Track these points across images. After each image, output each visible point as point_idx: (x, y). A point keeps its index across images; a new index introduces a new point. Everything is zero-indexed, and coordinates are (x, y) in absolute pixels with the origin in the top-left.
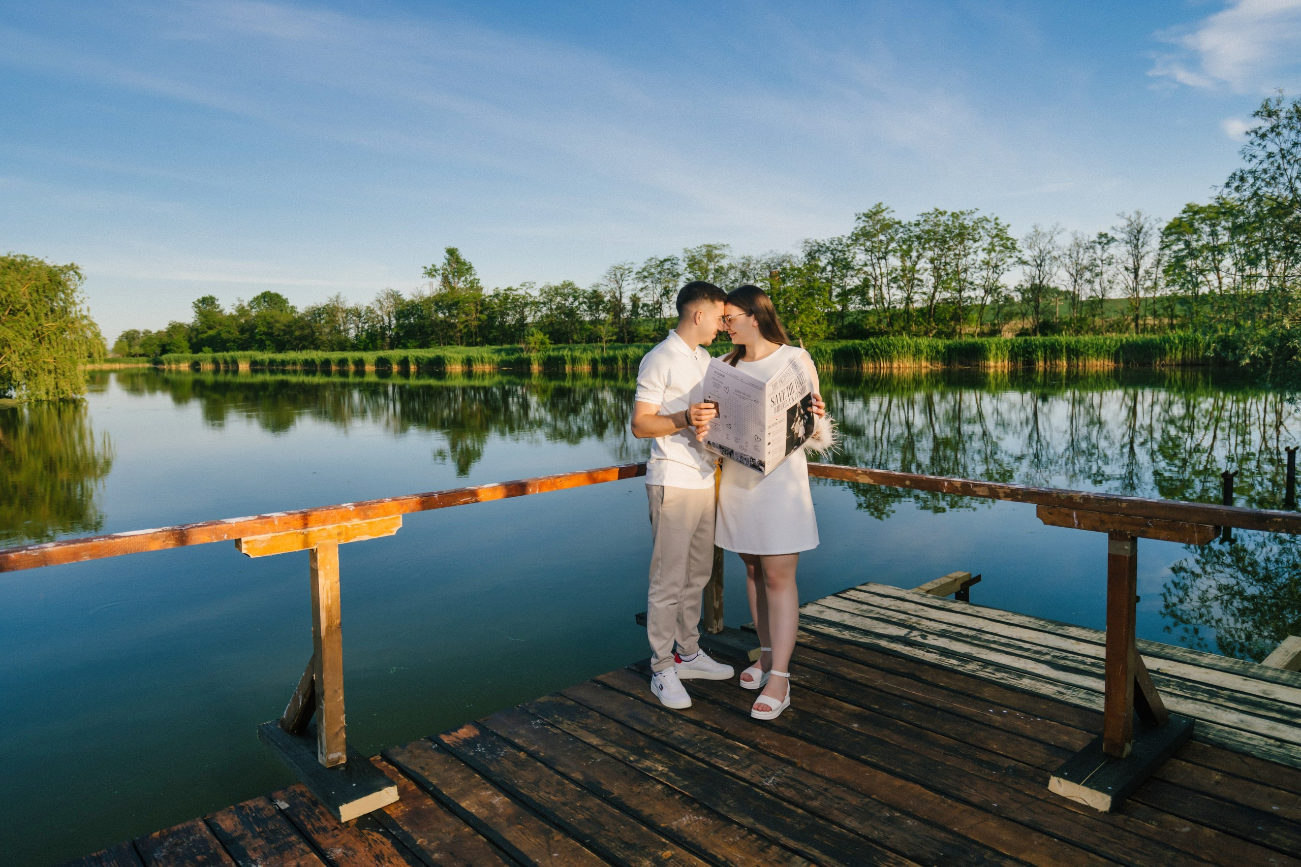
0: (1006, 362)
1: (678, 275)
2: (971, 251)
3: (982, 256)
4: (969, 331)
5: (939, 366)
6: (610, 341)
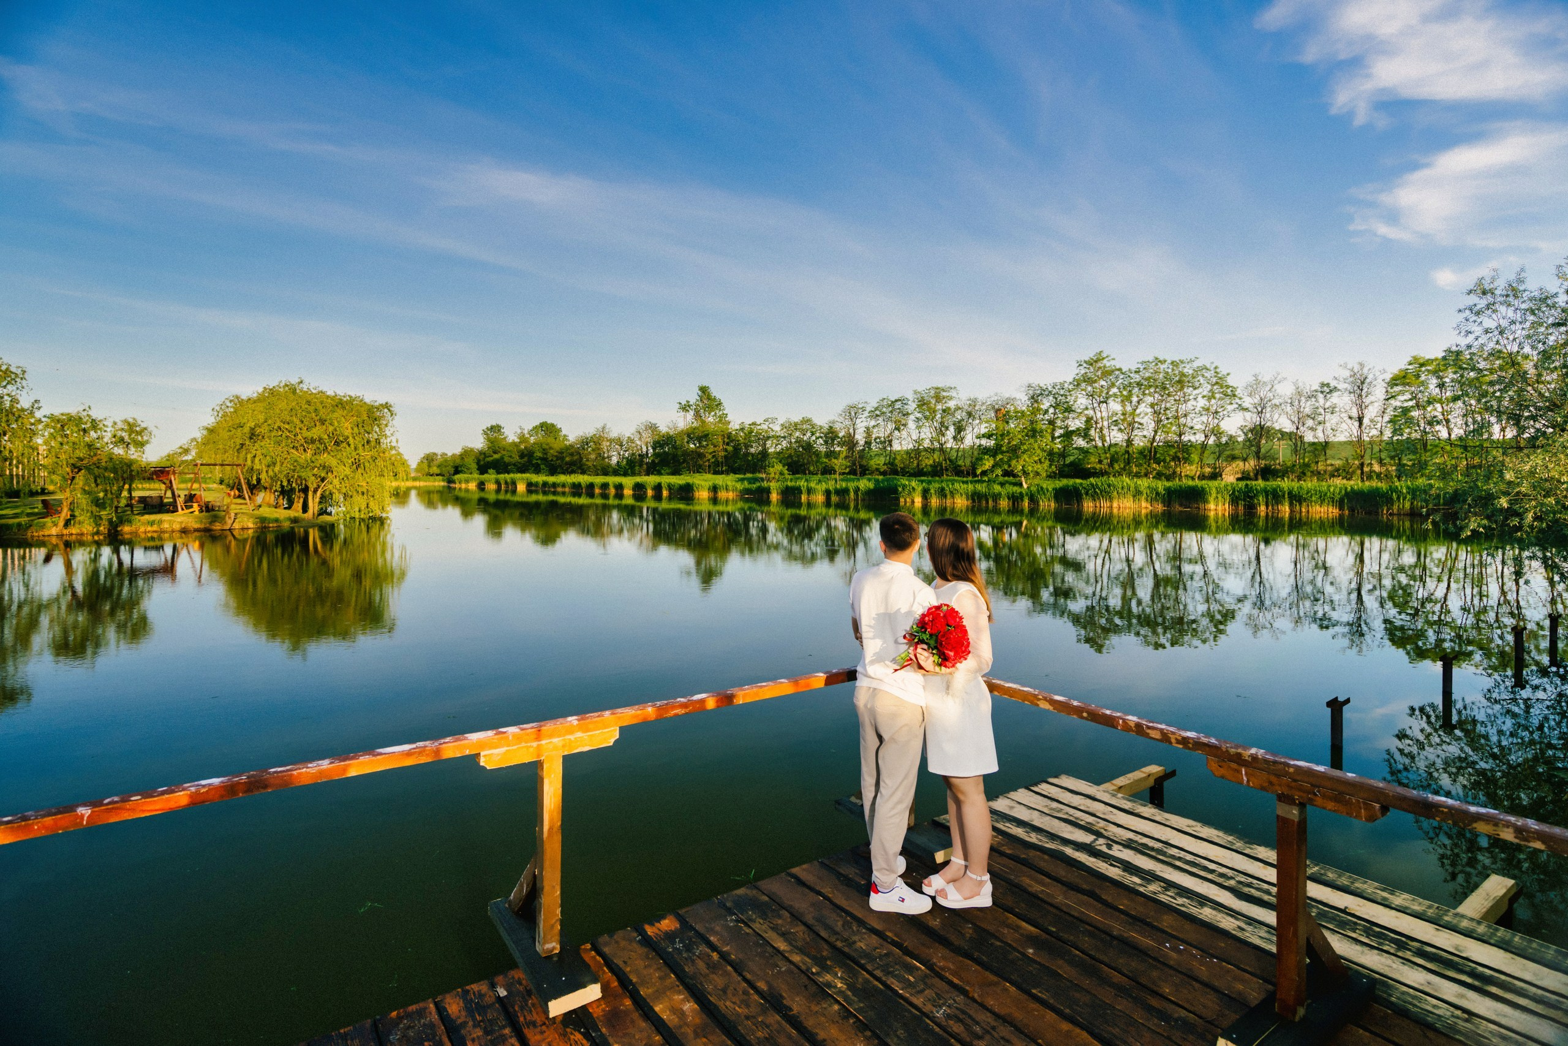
0: (1227, 506)
1: (908, 414)
2: (1191, 397)
3: (1202, 402)
4: (1190, 473)
5: (1160, 507)
6: (844, 473)
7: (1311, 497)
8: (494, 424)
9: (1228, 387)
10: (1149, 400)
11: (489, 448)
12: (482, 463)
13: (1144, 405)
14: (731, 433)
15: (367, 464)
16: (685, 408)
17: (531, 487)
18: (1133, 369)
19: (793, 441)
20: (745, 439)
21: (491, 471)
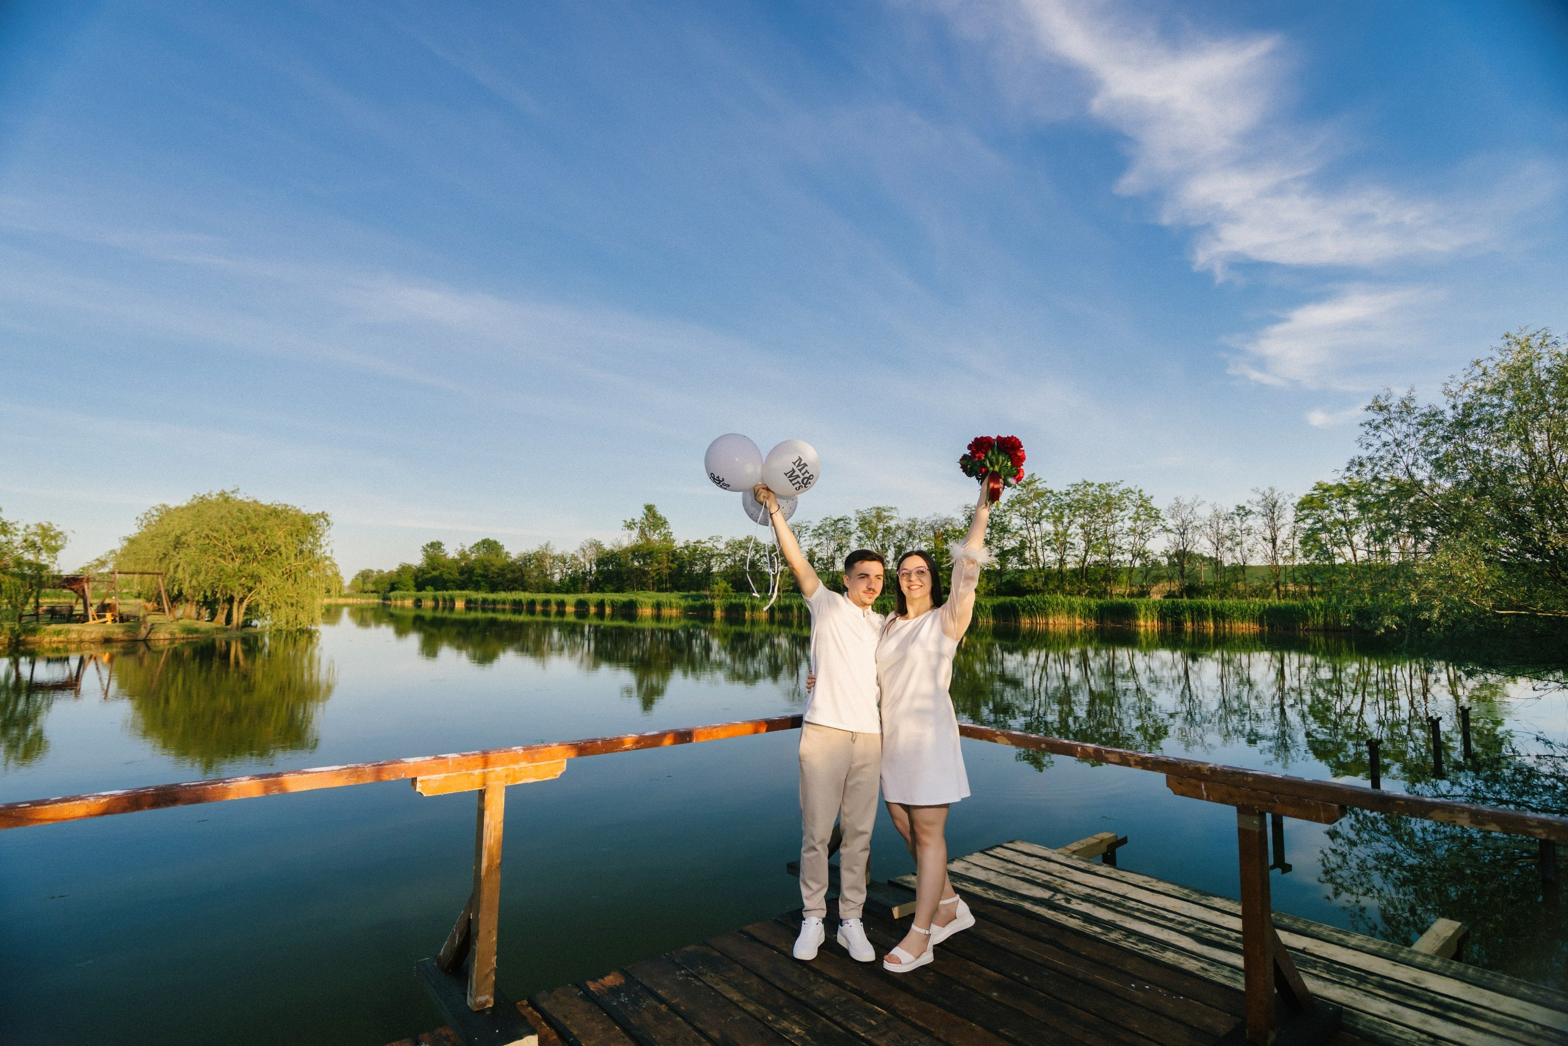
0: (1156, 622)
1: (850, 533)
2: (1118, 519)
3: (1129, 524)
4: (1119, 592)
5: (1093, 624)
6: (787, 591)
7: (1233, 613)
8: (435, 541)
9: (1152, 509)
10: (1080, 520)
11: (428, 565)
12: (420, 580)
13: (1074, 525)
14: (675, 551)
15: (299, 575)
16: (630, 526)
17: (470, 604)
18: (1064, 492)
19: (738, 559)
20: (689, 557)
21: (429, 588)
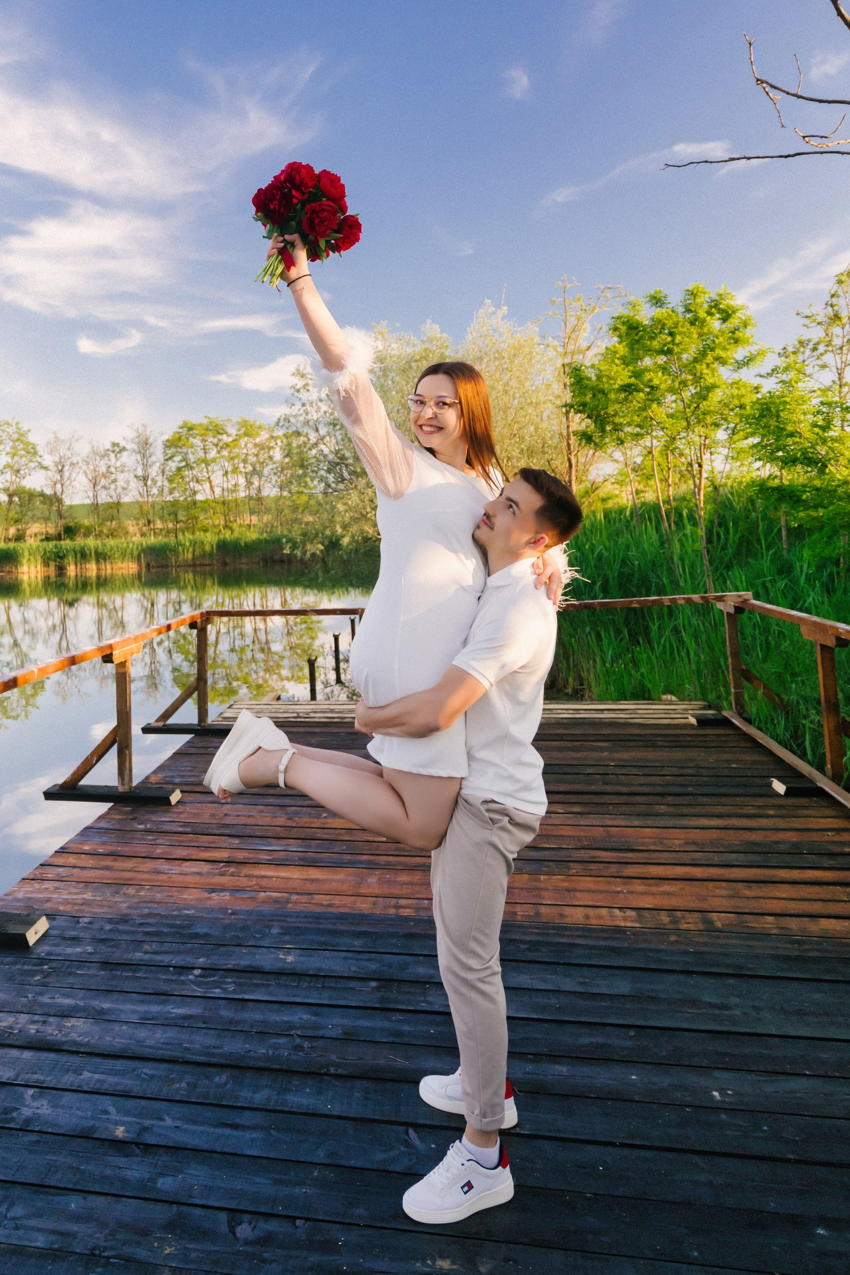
0: (39, 567)
7: (114, 554)
